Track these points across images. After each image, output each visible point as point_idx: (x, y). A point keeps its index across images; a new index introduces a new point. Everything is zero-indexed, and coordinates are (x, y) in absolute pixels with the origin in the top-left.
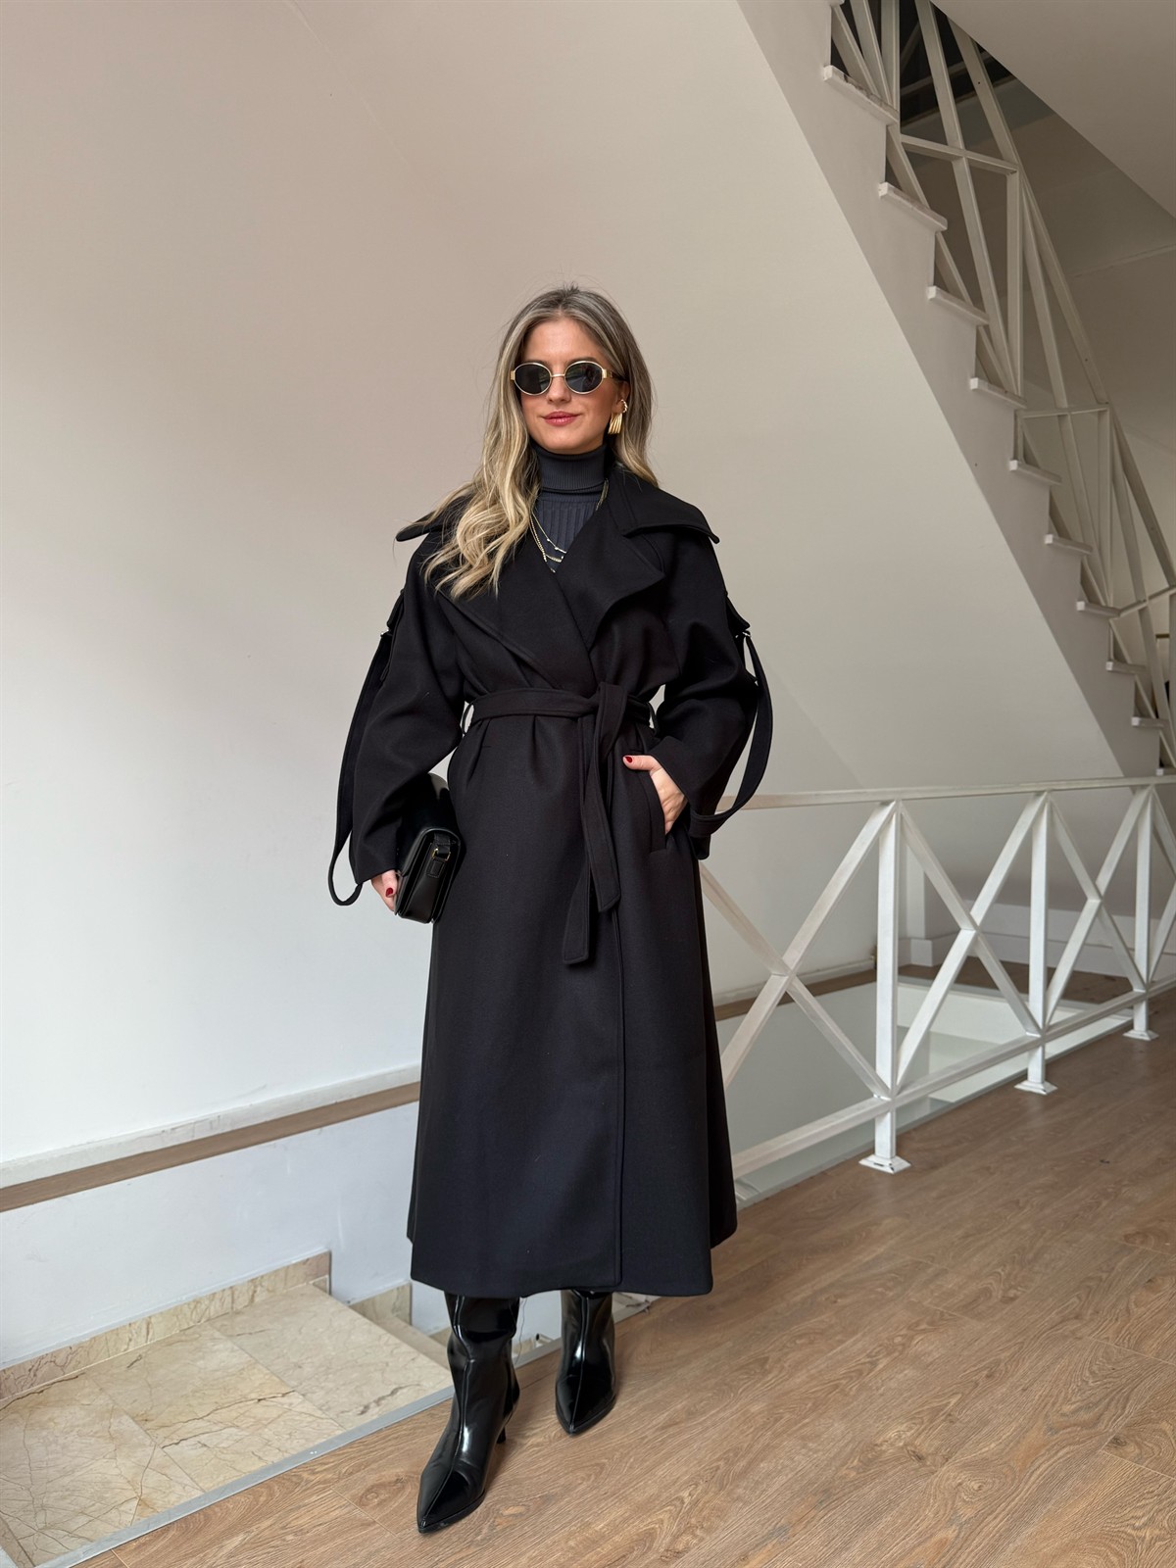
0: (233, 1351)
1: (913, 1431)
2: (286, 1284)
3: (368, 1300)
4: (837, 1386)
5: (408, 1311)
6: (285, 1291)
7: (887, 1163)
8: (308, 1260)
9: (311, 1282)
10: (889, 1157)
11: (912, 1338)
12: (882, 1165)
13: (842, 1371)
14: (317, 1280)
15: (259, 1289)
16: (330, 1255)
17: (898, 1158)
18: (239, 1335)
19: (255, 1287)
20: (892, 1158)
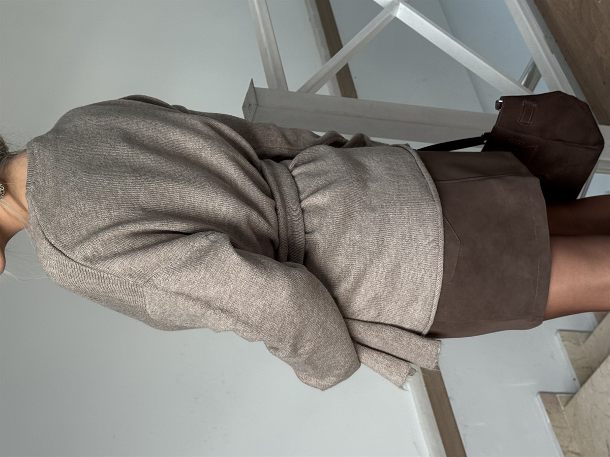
2: (565, 428)
3: (573, 364)
5: (578, 334)
6: (570, 429)
8: (547, 410)
9: (563, 408)
14: (561, 404)
15: (570, 449)
16: (542, 394)
19: (569, 451)
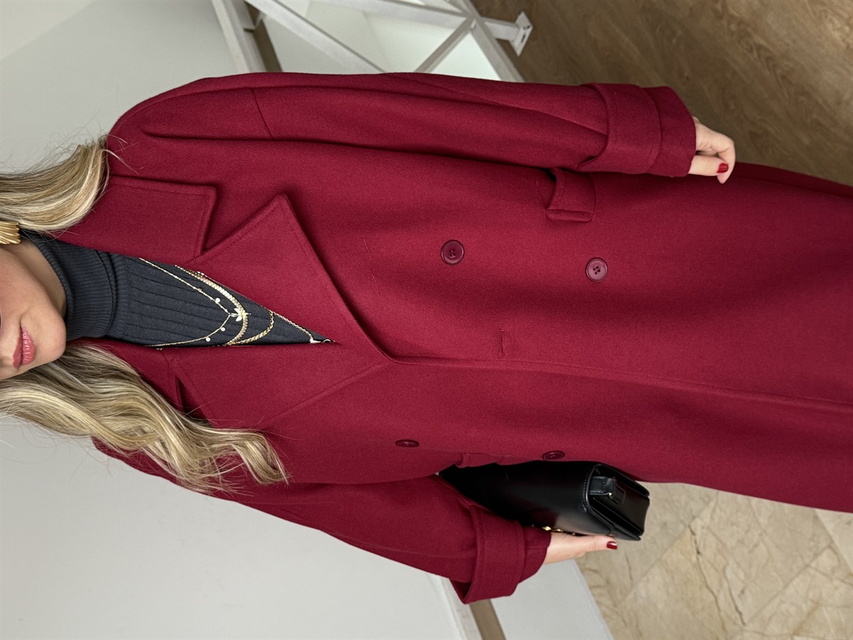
0: (648, 581)
1: (834, 19)
4: (783, 77)
7: (522, 32)
10: (516, 29)
11: (732, 17)
12: (524, 36)
13: (767, 73)
17: (518, 22)
18: (631, 578)
20: (518, 26)
